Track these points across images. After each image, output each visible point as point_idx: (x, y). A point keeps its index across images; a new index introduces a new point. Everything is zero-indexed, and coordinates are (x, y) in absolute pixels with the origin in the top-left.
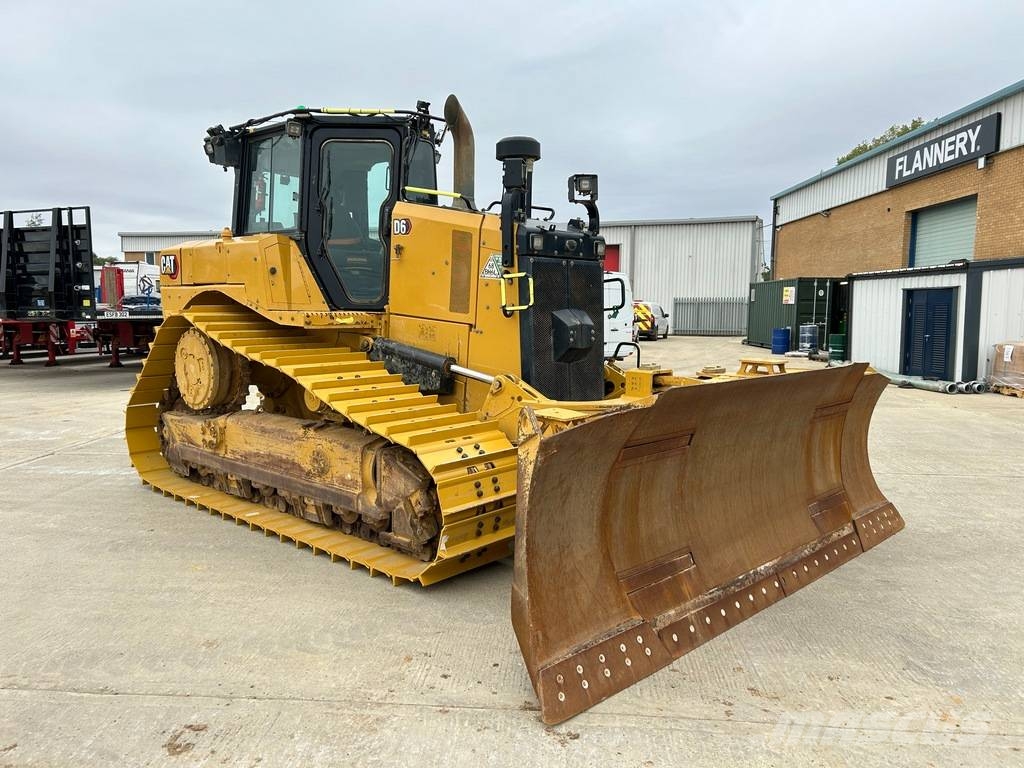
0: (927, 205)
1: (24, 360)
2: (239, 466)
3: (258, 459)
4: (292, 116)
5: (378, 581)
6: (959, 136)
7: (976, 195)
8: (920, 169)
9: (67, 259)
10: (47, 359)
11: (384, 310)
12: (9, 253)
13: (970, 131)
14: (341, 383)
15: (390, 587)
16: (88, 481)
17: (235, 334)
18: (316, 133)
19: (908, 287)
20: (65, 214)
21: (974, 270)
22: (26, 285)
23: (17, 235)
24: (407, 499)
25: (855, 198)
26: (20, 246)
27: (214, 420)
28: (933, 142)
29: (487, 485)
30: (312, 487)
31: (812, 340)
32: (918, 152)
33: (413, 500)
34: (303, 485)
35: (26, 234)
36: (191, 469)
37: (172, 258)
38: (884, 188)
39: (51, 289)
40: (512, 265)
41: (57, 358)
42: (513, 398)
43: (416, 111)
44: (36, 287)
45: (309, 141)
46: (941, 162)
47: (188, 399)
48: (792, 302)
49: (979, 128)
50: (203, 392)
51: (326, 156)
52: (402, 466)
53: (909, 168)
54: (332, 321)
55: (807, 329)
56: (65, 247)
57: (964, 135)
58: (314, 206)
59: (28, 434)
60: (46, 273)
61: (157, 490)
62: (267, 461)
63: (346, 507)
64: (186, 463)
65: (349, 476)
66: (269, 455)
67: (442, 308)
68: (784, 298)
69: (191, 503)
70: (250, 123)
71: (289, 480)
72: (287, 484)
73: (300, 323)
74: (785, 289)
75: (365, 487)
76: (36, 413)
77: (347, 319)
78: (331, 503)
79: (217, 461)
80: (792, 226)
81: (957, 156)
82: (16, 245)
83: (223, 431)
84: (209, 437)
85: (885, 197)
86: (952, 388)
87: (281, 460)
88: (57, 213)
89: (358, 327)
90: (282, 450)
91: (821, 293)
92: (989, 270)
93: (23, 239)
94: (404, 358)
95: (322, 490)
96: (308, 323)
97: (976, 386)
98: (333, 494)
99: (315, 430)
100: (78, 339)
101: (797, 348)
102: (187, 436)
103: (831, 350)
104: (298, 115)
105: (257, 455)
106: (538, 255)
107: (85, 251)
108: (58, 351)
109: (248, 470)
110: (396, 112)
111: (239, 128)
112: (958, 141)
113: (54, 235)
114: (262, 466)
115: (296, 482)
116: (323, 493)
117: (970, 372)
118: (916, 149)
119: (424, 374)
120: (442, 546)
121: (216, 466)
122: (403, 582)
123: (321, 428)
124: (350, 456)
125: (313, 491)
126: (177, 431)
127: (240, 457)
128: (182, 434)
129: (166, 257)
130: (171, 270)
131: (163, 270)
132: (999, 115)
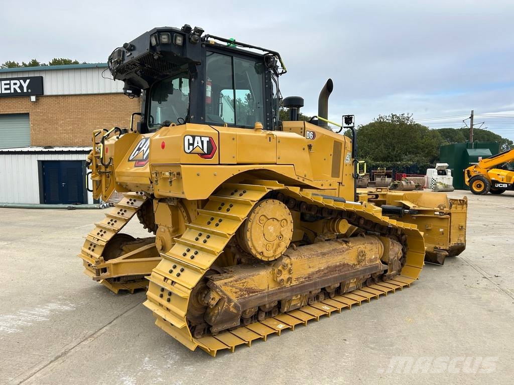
2: (307, 285)
3: (319, 274)
7: (28, 114)
19: (42, 159)
30: (358, 271)
34: (354, 272)
37: (206, 140)
62: (326, 271)
65: (374, 257)
66: (328, 267)
67: (328, 176)
71: (346, 274)
79: (286, 292)
84: (286, 276)
87: (336, 267)
95: (364, 270)
98: (369, 269)
102: (247, 289)
109: (315, 284)
114: (323, 277)
115: (349, 273)
124: (374, 247)
125: (359, 273)
126: (234, 290)
127: (303, 280)
128: (241, 290)
129: (194, 137)
130: (203, 150)
131: (189, 149)
132: (42, 77)
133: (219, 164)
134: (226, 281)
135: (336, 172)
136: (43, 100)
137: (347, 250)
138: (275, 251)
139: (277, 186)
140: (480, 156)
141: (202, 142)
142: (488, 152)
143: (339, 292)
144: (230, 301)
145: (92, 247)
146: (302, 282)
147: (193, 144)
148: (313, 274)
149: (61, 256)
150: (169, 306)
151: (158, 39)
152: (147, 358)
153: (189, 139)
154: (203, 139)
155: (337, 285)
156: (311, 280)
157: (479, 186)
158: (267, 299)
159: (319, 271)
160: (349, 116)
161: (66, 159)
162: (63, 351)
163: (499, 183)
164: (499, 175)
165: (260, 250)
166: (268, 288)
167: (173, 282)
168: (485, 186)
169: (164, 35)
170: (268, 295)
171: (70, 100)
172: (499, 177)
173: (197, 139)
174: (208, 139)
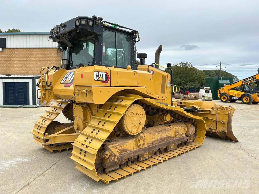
2: (151, 147)
3: (157, 142)
19: (5, 81)
30: (175, 140)
34: (173, 141)
37: (104, 74)
62: (160, 140)
63: (183, 140)
65: (182, 133)
66: (161, 138)
71: (169, 142)
79: (142, 151)
87: (165, 138)
90: (165, 135)
98: (180, 139)
109: (155, 147)
114: (159, 143)
115: (171, 141)
124: (182, 128)
125: (176, 141)
126: (117, 150)
127: (150, 145)
128: (120, 150)
129: (99, 72)
130: (103, 79)
131: (96, 78)
132: (6, 38)
133: (111, 86)
134: (113, 145)
135: (163, 91)
136: (6, 51)
137: (170, 129)
138: (137, 130)
139: (139, 98)
140: (225, 84)
141: (103, 75)
142: (228, 82)
143: (166, 150)
144: (115, 156)
145: (39, 128)
146: (149, 146)
147: (98, 76)
148: (154, 142)
149: (19, 132)
150: (85, 159)
151: (80, 22)
152: (72, 186)
153: (96, 74)
154: (103, 73)
155: (165, 147)
156: (153, 145)
157: (224, 98)
158: (132, 155)
159: (157, 140)
160: (169, 63)
161: (18, 81)
162: (27, 183)
163: (234, 97)
164: (234, 93)
165: (130, 130)
166: (133, 149)
167: (87, 146)
168: (227, 98)
169: (83, 20)
170: (133, 152)
171: (20, 50)
172: (234, 94)
173: (100, 73)
174: (105, 73)
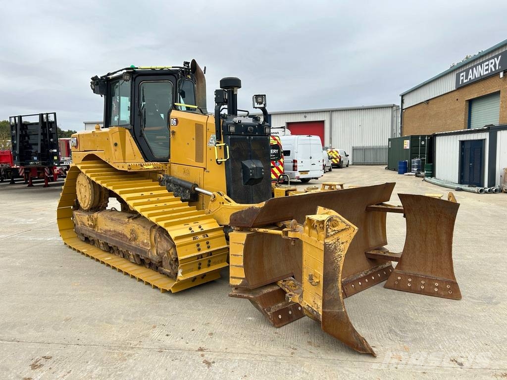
0: (476, 97)
1: (34, 185)
2: (103, 236)
3: (110, 233)
4: (125, 71)
5: (155, 290)
6: (491, 61)
7: (500, 91)
8: (472, 79)
9: (46, 138)
10: (44, 184)
11: (168, 161)
12: (20, 135)
13: (496, 59)
14: (143, 197)
15: (160, 293)
16: (41, 243)
17: (98, 174)
18: (137, 79)
19: (462, 139)
20: (44, 116)
21: (493, 130)
22: (30, 150)
23: (24, 126)
24: (168, 252)
25: (441, 94)
26: (26, 132)
27: (92, 215)
28: (478, 65)
29: (203, 245)
30: (131, 246)
31: (418, 167)
32: (471, 70)
33: (171, 252)
34: (128, 245)
35: (28, 126)
36: (85, 237)
37: (76, 139)
38: (455, 89)
39: (39, 152)
40: (220, 140)
41: (49, 183)
42: (220, 203)
43: (183, 66)
44: (33, 151)
45: (133, 82)
46: (482, 75)
47: (82, 205)
48: (408, 148)
49: (500, 57)
50: (87, 201)
51: (142, 89)
52: (166, 236)
53: (466, 78)
54: (142, 168)
55: (415, 161)
56: (45, 132)
57: (493, 61)
58: (137, 113)
59: (23, 221)
60: (37, 144)
61: (70, 247)
62: (114, 233)
63: (145, 256)
64: (83, 235)
65: (145, 241)
66: (115, 231)
67: (192, 160)
68: (405, 146)
69: (83, 253)
70: (109, 74)
71: (122, 243)
72: (122, 244)
73: (126, 169)
74: (405, 141)
75: (152, 246)
76: (30, 211)
77: (150, 166)
78: (139, 254)
80: (410, 109)
81: (490, 72)
82: (24, 131)
83: (96, 219)
84: (90, 223)
85: (456, 93)
86: (481, 191)
87: (119, 233)
88: (41, 116)
89: (155, 170)
90: (119, 228)
91: (423, 143)
92: (501, 130)
93: (27, 128)
94: (175, 184)
96: (129, 169)
97: (494, 189)
98: (139, 249)
99: (132, 219)
100: (58, 174)
101: (410, 171)
102: (83, 222)
103: (425, 172)
104: (128, 71)
105: (110, 231)
106: (232, 135)
107: (55, 133)
108: (48, 180)
109: (106, 238)
110: (173, 67)
111: (104, 76)
112: (490, 64)
113: (40, 126)
115: (125, 244)
116: (135, 249)
117: (492, 182)
118: (469, 69)
119: (183, 192)
120: (180, 274)
121: (94, 236)
122: (165, 291)
123: (136, 218)
124: (145, 231)
126: (79, 219)
127: (103, 232)
128: (81, 221)
129: (73, 138)
131: (72, 144)
133: (80, 151)
135: (199, 157)
147: (73, 142)
